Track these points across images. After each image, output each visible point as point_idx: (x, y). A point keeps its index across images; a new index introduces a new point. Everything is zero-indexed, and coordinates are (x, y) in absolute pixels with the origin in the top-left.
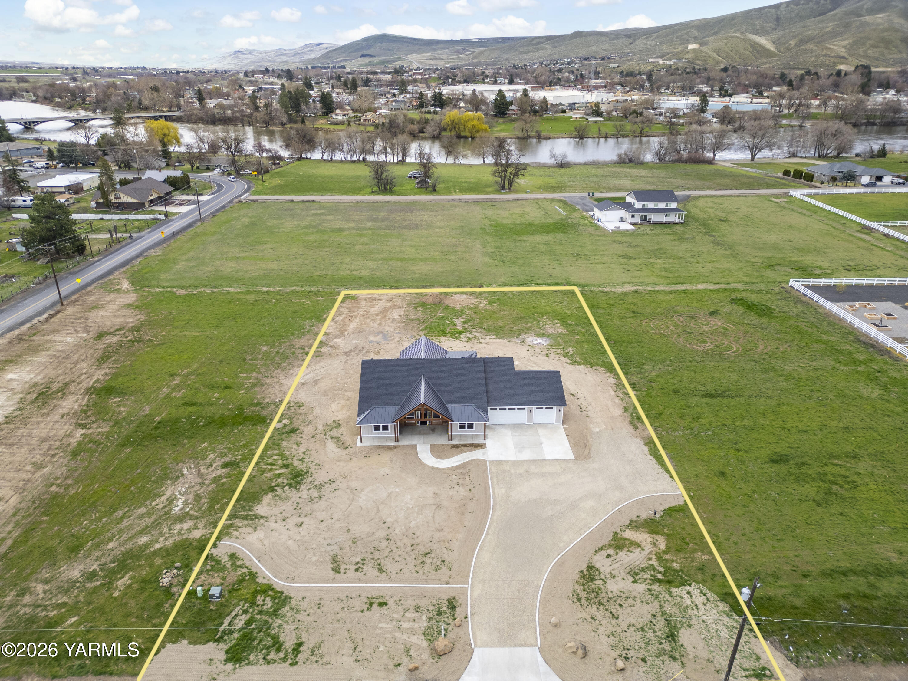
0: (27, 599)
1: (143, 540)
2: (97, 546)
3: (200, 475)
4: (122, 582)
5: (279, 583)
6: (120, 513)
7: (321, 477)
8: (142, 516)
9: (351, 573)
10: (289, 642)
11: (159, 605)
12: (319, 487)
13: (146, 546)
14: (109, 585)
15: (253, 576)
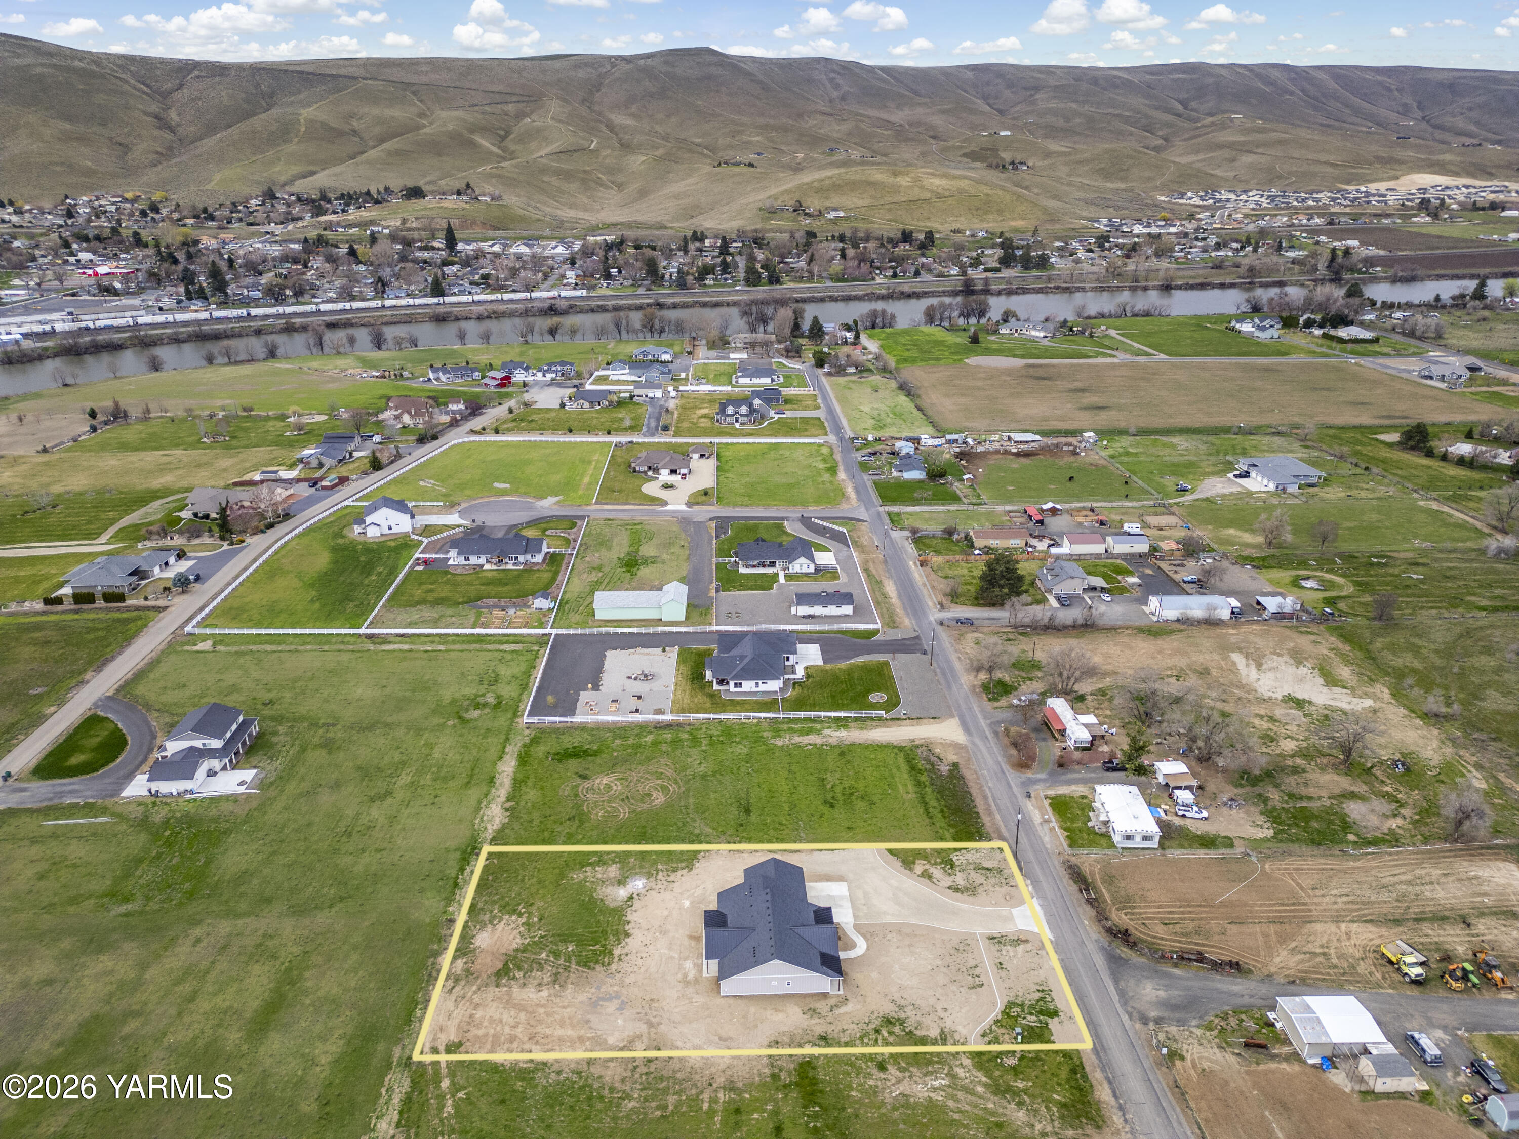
0: (1049, 1129)
1: (980, 1089)
2: (993, 1114)
3: (899, 1081)
4: (1020, 1085)
5: (1000, 1007)
6: (956, 1116)
7: (888, 1009)
8: (957, 1101)
9: (982, 978)
10: (1040, 995)
11: (1032, 1059)
12: (901, 1007)
13: (985, 1085)
14: (1025, 1091)
15: (997, 1022)
